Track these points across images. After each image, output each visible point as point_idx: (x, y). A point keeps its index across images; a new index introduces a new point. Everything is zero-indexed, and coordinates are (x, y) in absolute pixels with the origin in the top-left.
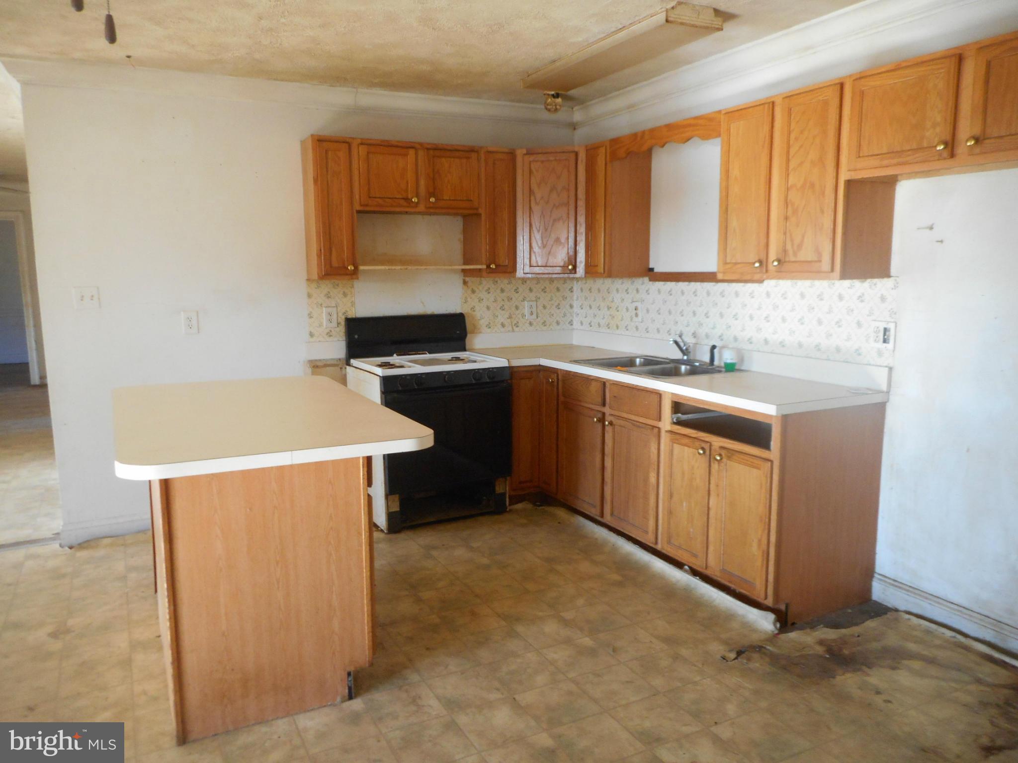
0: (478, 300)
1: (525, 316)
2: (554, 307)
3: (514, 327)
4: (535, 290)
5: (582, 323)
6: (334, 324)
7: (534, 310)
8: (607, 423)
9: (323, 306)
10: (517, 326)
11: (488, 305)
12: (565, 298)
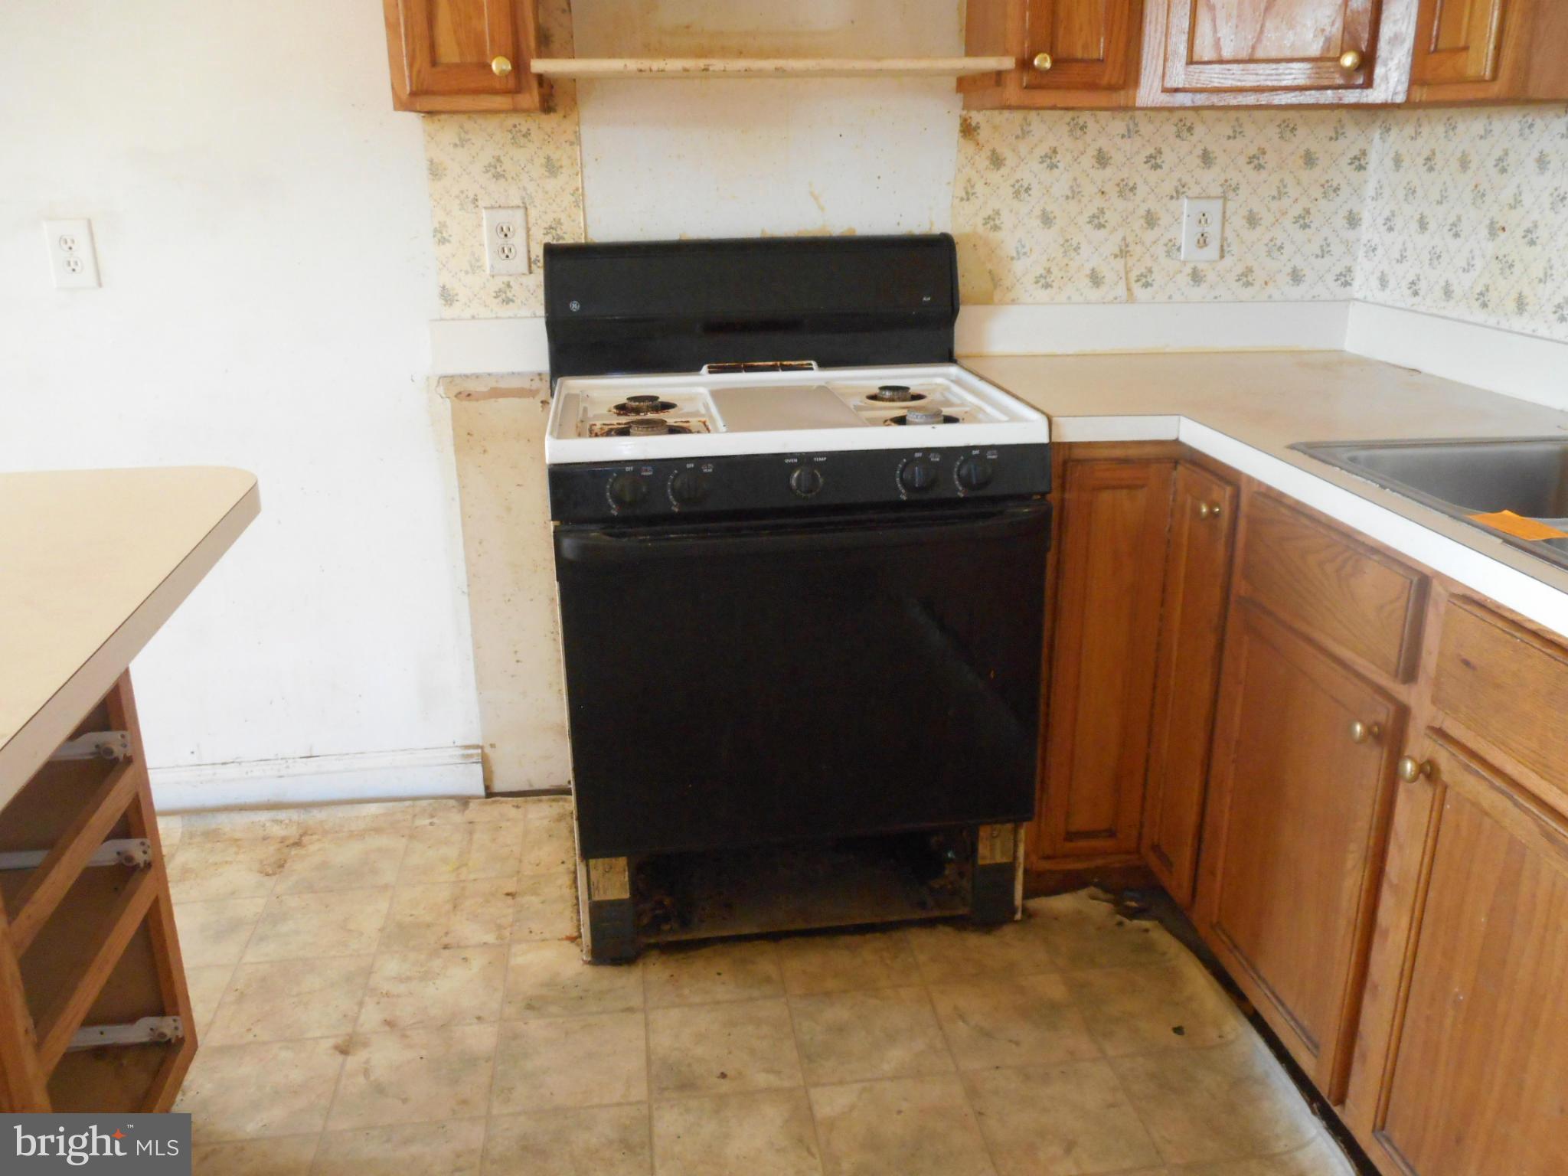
0: (1011, 190)
1: (1179, 249)
2: (1287, 222)
3: (1137, 289)
4: (1118, 158)
5: (1383, 282)
6: (519, 263)
7: (1213, 230)
8: (1409, 767)
9: (480, 203)
10: (1147, 285)
11: (1049, 209)
12: (1331, 190)
